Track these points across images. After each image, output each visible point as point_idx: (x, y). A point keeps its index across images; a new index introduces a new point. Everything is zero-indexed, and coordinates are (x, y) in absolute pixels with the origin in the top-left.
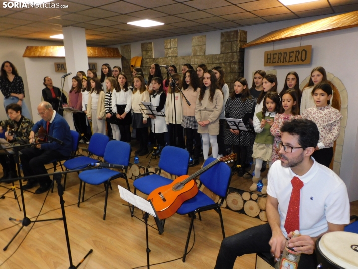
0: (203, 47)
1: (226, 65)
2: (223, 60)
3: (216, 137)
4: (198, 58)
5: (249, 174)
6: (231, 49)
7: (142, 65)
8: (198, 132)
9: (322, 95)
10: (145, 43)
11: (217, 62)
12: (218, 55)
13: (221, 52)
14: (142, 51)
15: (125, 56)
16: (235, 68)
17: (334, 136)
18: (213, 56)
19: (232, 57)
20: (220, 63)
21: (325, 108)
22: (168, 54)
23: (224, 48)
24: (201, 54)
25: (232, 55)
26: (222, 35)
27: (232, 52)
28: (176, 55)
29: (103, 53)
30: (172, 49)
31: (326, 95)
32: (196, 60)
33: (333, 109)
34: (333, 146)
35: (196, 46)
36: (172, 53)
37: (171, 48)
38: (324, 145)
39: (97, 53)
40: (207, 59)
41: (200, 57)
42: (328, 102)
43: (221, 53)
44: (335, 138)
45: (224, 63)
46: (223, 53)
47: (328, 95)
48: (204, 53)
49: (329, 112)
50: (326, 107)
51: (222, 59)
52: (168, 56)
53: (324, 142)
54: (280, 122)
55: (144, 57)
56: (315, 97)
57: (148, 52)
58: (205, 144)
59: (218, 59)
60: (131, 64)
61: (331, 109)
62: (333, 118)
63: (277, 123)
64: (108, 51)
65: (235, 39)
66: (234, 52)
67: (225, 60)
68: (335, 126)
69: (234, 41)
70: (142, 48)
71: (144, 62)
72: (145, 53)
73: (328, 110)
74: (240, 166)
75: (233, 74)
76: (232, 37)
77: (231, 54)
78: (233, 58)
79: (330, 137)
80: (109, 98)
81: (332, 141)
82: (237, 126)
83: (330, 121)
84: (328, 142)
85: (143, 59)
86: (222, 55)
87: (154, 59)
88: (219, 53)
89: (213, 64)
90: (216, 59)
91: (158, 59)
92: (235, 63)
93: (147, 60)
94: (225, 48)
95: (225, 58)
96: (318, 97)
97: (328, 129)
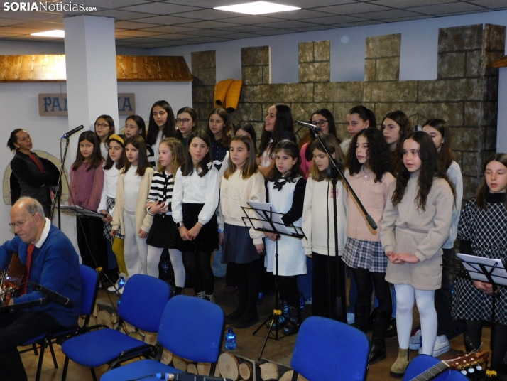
0: (394, 63)
1: (451, 107)
2: (444, 95)
3: (433, 294)
4: (380, 89)
6: (465, 68)
7: (241, 101)
8: (387, 279)
10: (250, 49)
11: (430, 99)
12: (430, 81)
13: (439, 75)
14: (243, 67)
15: (201, 78)
16: (475, 115)
18: (418, 86)
19: (469, 89)
20: (437, 103)
22: (305, 75)
23: (446, 66)
24: (389, 77)
25: (468, 83)
26: (443, 34)
27: (469, 78)
28: (324, 78)
29: (150, 71)
30: (317, 65)
32: (375, 92)
35: (376, 58)
36: (316, 73)
37: (314, 61)
39: (135, 71)
40: (403, 90)
41: (386, 86)
43: (440, 78)
45: (447, 102)
46: (445, 79)
48: (397, 75)
51: (441, 94)
52: (306, 80)
55: (247, 82)
57: (258, 70)
59: (433, 92)
60: (216, 98)
64: (162, 66)
65: (475, 47)
66: (474, 78)
67: (449, 95)
69: (472, 51)
70: (243, 59)
71: (248, 93)
72: (249, 70)
74: (494, 372)
75: (470, 130)
76: (467, 40)
77: (463, 81)
78: (470, 91)
80: (162, 186)
85: (244, 86)
86: (442, 83)
87: (272, 86)
88: (435, 77)
89: (417, 102)
90: (427, 91)
91: (281, 85)
92: (474, 103)
93: (255, 88)
94: (450, 66)
95: (449, 90)
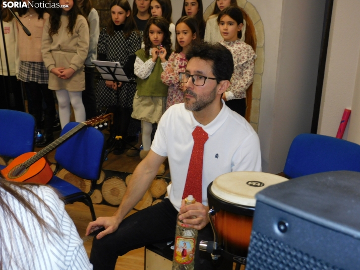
3: (80, 94)
5: (136, 149)
8: (50, 87)
9: (230, 24)
17: (246, 83)
21: (234, 42)
31: (236, 24)
33: (245, 44)
34: (245, 97)
38: (233, 96)
42: (239, 35)
44: (247, 85)
47: (238, 24)
49: (239, 48)
50: (236, 41)
53: (233, 91)
54: (175, 64)
56: (221, 26)
58: (63, 107)
61: (242, 45)
62: (243, 57)
63: (172, 66)
68: (247, 68)
73: (239, 46)
74: (121, 137)
79: (240, 84)
81: (243, 90)
82: (113, 74)
83: (240, 61)
84: (238, 90)
96: (225, 26)
97: (238, 73)
